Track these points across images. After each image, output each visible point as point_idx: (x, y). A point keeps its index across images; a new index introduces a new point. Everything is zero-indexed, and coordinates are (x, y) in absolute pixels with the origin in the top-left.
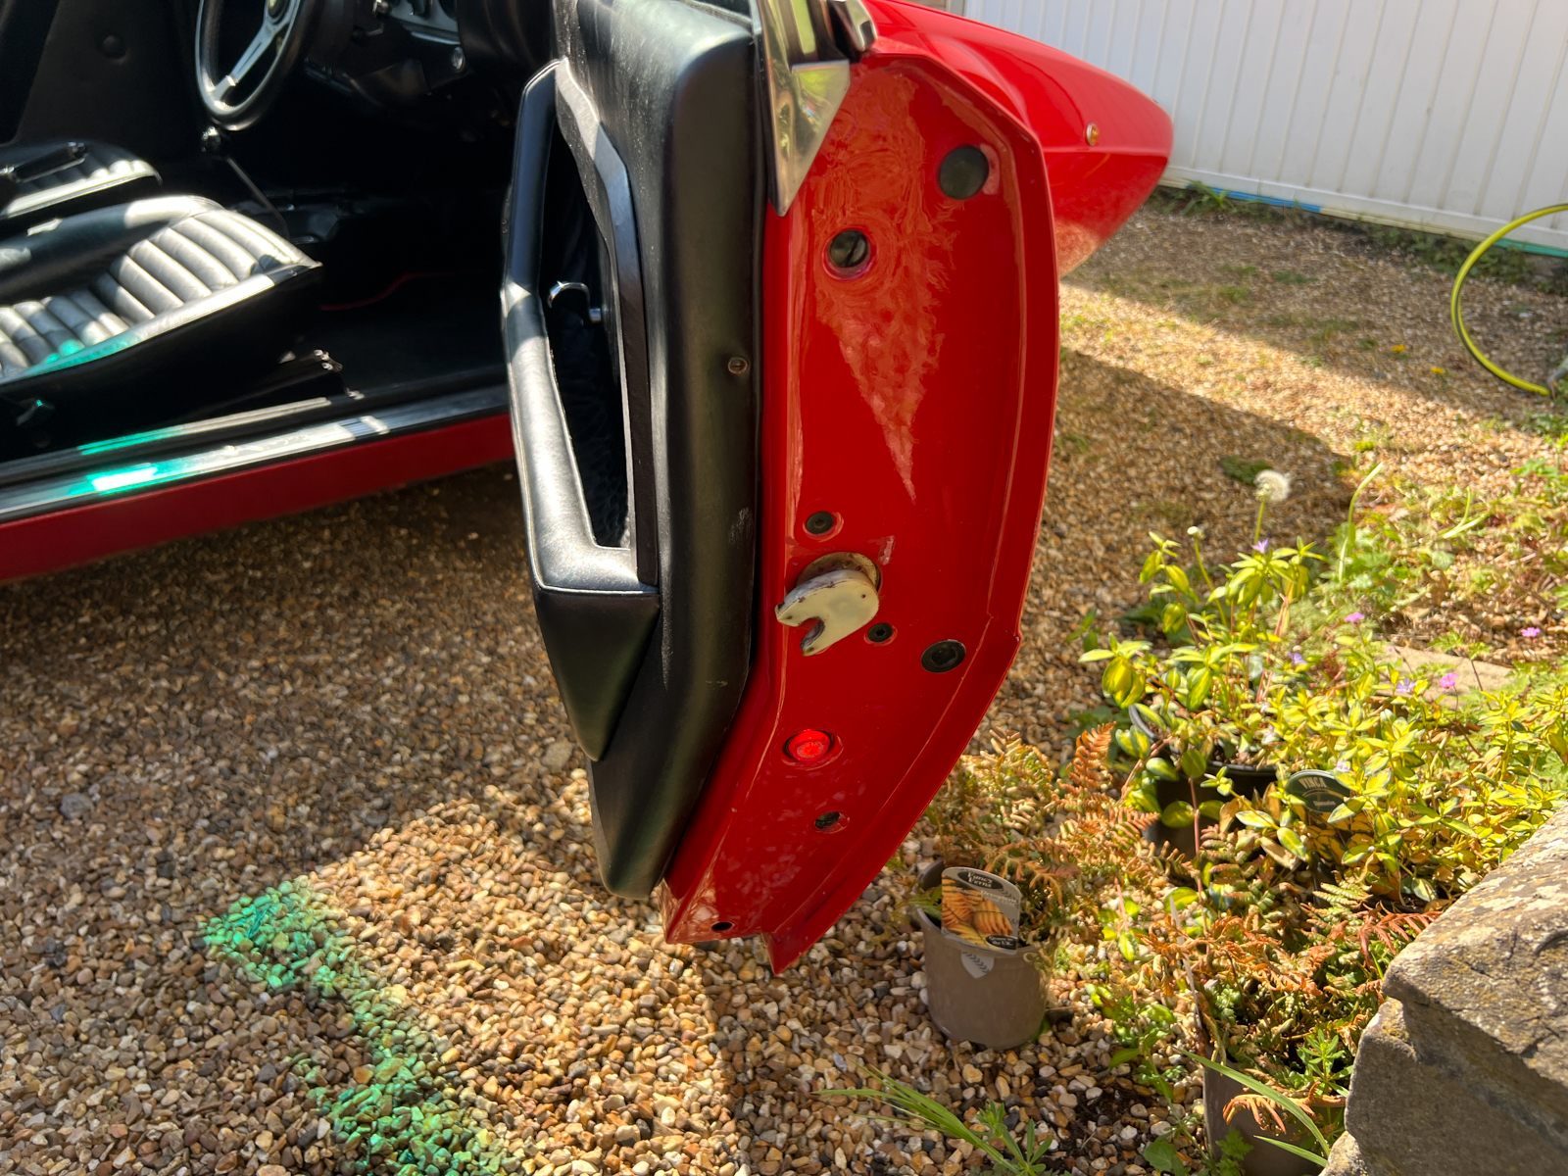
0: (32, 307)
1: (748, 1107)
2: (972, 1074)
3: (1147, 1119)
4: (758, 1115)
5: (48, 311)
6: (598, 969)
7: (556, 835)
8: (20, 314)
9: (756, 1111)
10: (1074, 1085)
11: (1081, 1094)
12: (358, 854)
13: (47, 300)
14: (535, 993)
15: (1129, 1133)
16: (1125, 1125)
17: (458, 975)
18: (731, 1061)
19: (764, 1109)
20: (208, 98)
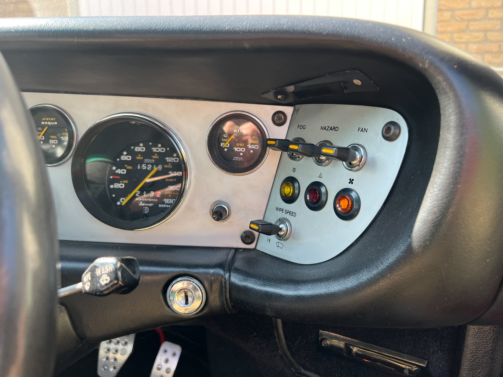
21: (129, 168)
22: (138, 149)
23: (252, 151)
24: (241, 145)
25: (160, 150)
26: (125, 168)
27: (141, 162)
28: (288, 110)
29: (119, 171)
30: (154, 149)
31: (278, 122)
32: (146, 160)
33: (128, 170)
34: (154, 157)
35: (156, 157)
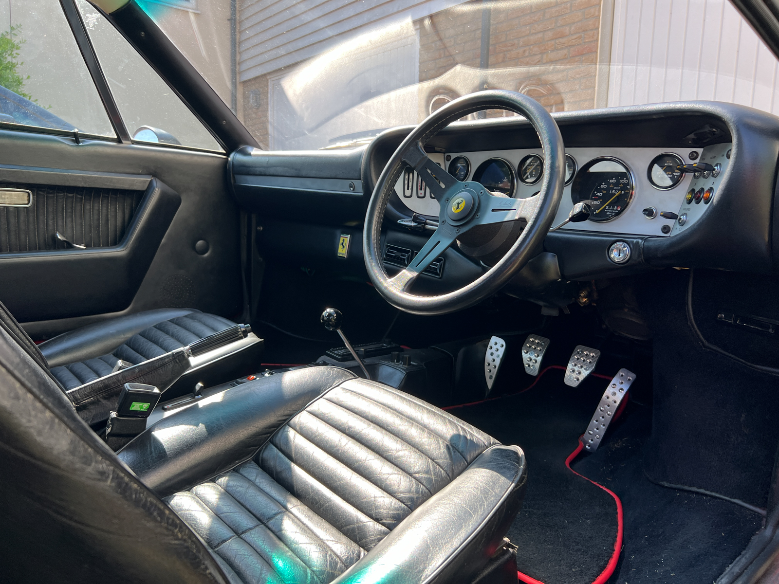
0: (209, 491)
5: (228, 494)
8: (202, 500)
13: (223, 480)
20: (386, 288)
21: (604, 192)
22: (611, 181)
23: (676, 177)
24: (669, 173)
25: (625, 182)
26: (602, 192)
27: (612, 189)
28: (700, 151)
29: (598, 194)
30: (621, 181)
31: (692, 158)
32: (615, 188)
33: (603, 194)
34: (620, 186)
35: (622, 186)
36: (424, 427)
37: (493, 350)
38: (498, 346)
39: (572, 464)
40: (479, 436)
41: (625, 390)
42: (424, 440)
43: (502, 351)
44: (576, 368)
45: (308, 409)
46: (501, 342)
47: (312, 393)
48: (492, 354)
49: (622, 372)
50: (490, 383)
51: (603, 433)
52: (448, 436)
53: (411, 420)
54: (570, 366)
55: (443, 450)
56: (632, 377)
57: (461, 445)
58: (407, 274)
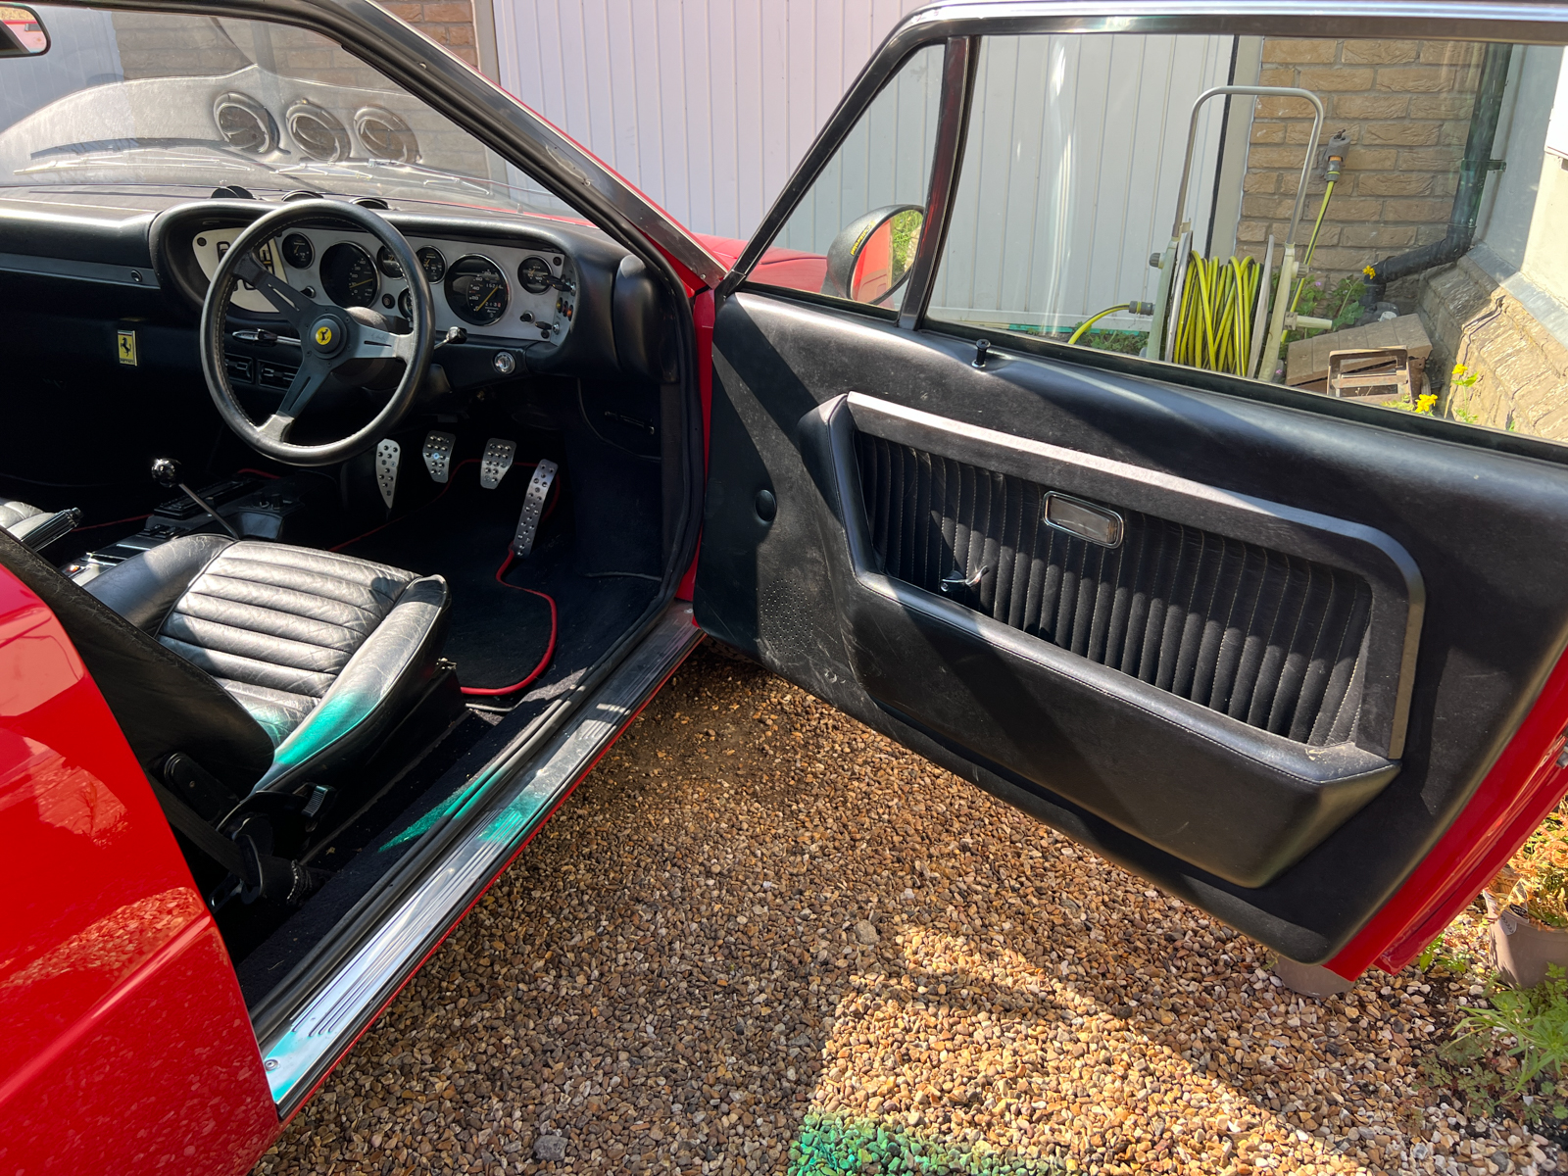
1: (1259, 1098)
2: (1353, 1013)
3: (1462, 988)
4: (1269, 1099)
6: (1078, 1063)
7: (942, 989)
9: (1265, 1097)
10: (1410, 990)
11: (1419, 993)
12: (825, 1071)
14: (1064, 1099)
15: (1463, 1000)
16: (1456, 997)
17: (1007, 1114)
18: (1218, 1076)
19: (1271, 1094)
20: (258, 440)
29: (475, 288)
31: (556, 263)
36: (340, 579)
37: (383, 458)
38: (390, 451)
39: (503, 577)
40: (399, 575)
41: (549, 484)
42: (343, 591)
43: (396, 456)
44: (492, 467)
45: (194, 589)
46: (393, 444)
47: (190, 569)
48: (384, 462)
49: (543, 463)
50: (389, 501)
51: (533, 535)
52: (369, 582)
53: (323, 575)
54: (484, 464)
55: (367, 596)
56: (554, 467)
57: (383, 588)
58: (279, 421)
